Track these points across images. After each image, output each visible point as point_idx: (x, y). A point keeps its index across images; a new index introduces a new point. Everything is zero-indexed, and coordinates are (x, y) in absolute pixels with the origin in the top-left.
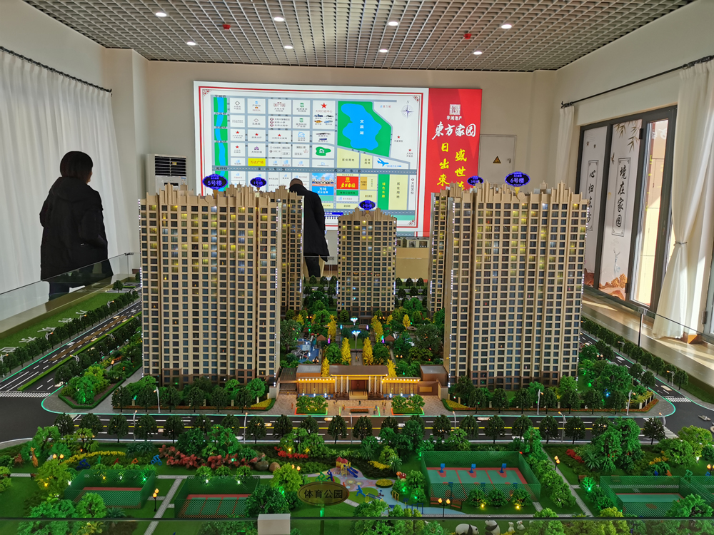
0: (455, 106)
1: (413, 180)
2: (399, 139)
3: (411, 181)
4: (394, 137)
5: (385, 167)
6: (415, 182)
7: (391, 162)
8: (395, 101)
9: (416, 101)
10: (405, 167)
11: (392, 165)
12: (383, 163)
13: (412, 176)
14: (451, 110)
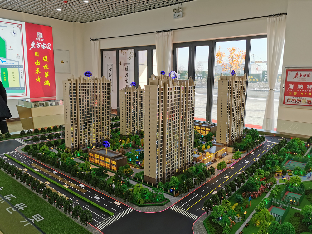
0: (39, 33)
1: (21, 71)
2: (10, 48)
3: (20, 72)
4: (8, 47)
5: (4, 64)
6: (22, 72)
7: (7, 61)
8: (6, 27)
9: (18, 28)
10: (16, 64)
11: (8, 63)
12: (3, 62)
13: (21, 69)
14: (38, 35)
